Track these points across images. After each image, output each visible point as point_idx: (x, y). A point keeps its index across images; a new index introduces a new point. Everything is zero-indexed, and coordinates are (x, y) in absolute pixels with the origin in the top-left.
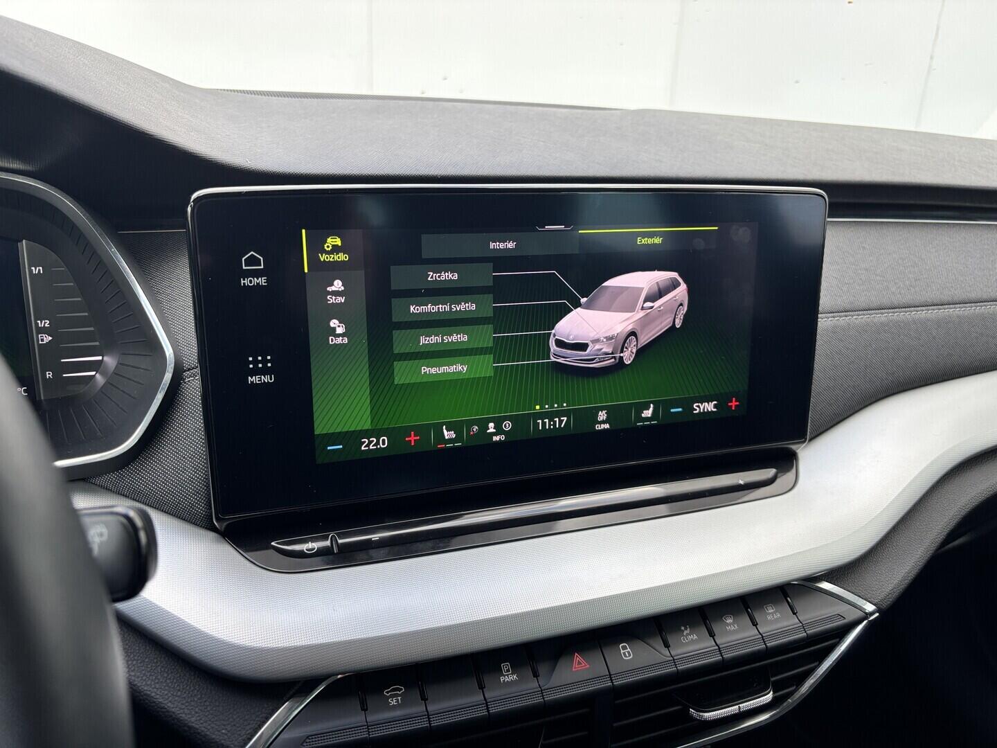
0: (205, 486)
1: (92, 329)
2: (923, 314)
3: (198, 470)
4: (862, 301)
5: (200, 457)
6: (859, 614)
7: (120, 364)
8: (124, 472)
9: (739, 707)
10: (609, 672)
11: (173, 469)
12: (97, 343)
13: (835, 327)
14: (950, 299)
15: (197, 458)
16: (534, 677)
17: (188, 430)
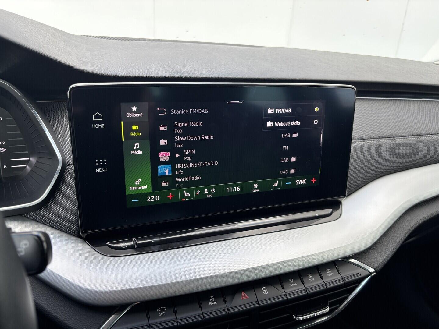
0: (76, 218)
1: (25, 145)
2: (397, 140)
3: (73, 210)
4: (371, 135)
5: (74, 205)
6: (367, 273)
7: (37, 162)
8: (39, 212)
9: (315, 314)
10: (257, 300)
11: (62, 210)
12: (27, 152)
13: (359, 146)
14: (409, 134)
15: (72, 205)
16: (224, 302)
17: (69, 192)
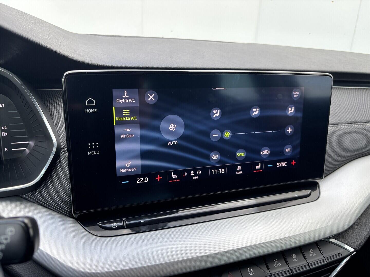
1: (24, 130)
2: (368, 125)
3: (66, 192)
4: (344, 120)
6: (348, 253)
7: (35, 145)
8: (34, 193)
11: (55, 191)
12: (27, 136)
13: (334, 131)
15: (66, 186)
17: (62, 174)
